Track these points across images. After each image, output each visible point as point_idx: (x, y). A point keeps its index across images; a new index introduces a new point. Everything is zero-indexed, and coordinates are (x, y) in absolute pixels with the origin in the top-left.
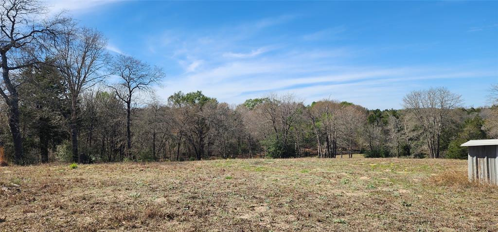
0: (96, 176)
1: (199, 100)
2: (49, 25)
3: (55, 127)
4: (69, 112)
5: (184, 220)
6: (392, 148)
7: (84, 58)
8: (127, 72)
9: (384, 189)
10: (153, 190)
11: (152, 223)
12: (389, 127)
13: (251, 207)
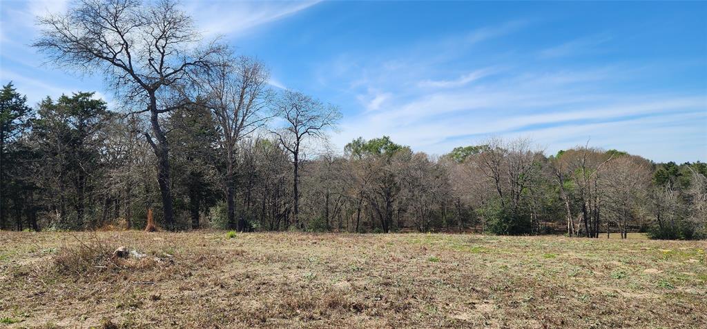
0: (259, 248)
1: (387, 149)
2: (202, 55)
3: (208, 184)
4: (224, 165)
5: (376, 314)
6: (698, 224)
7: (242, 96)
8: (293, 114)
9: (688, 291)
10: (332, 270)
11: (334, 315)
12: (692, 191)
13: (470, 303)
